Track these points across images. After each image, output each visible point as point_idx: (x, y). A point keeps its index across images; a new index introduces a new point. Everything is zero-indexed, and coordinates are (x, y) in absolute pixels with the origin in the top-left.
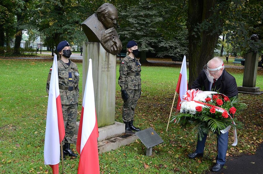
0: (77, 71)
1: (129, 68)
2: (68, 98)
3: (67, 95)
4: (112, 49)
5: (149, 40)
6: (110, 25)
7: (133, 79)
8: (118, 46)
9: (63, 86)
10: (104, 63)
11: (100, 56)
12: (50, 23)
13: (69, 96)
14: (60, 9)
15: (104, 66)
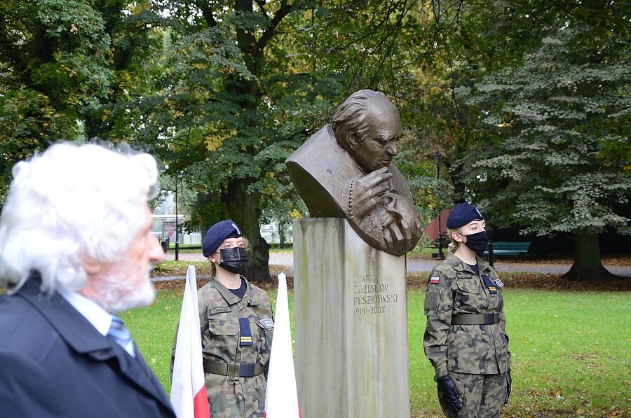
0: (266, 312)
1: (459, 298)
2: (238, 402)
3: (237, 391)
4: (388, 236)
5: (606, 183)
6: (376, 160)
7: (476, 335)
8: (406, 226)
9: (222, 361)
10: (363, 284)
11: (347, 263)
12: (210, 143)
13: (242, 395)
14: (246, 87)
15: (361, 295)
